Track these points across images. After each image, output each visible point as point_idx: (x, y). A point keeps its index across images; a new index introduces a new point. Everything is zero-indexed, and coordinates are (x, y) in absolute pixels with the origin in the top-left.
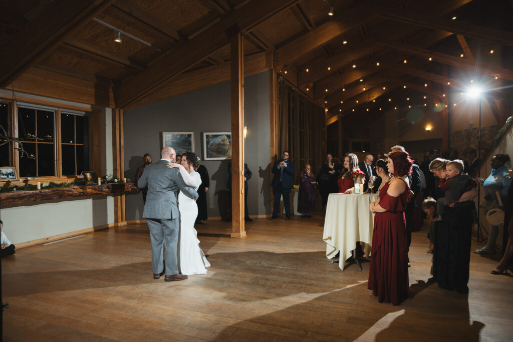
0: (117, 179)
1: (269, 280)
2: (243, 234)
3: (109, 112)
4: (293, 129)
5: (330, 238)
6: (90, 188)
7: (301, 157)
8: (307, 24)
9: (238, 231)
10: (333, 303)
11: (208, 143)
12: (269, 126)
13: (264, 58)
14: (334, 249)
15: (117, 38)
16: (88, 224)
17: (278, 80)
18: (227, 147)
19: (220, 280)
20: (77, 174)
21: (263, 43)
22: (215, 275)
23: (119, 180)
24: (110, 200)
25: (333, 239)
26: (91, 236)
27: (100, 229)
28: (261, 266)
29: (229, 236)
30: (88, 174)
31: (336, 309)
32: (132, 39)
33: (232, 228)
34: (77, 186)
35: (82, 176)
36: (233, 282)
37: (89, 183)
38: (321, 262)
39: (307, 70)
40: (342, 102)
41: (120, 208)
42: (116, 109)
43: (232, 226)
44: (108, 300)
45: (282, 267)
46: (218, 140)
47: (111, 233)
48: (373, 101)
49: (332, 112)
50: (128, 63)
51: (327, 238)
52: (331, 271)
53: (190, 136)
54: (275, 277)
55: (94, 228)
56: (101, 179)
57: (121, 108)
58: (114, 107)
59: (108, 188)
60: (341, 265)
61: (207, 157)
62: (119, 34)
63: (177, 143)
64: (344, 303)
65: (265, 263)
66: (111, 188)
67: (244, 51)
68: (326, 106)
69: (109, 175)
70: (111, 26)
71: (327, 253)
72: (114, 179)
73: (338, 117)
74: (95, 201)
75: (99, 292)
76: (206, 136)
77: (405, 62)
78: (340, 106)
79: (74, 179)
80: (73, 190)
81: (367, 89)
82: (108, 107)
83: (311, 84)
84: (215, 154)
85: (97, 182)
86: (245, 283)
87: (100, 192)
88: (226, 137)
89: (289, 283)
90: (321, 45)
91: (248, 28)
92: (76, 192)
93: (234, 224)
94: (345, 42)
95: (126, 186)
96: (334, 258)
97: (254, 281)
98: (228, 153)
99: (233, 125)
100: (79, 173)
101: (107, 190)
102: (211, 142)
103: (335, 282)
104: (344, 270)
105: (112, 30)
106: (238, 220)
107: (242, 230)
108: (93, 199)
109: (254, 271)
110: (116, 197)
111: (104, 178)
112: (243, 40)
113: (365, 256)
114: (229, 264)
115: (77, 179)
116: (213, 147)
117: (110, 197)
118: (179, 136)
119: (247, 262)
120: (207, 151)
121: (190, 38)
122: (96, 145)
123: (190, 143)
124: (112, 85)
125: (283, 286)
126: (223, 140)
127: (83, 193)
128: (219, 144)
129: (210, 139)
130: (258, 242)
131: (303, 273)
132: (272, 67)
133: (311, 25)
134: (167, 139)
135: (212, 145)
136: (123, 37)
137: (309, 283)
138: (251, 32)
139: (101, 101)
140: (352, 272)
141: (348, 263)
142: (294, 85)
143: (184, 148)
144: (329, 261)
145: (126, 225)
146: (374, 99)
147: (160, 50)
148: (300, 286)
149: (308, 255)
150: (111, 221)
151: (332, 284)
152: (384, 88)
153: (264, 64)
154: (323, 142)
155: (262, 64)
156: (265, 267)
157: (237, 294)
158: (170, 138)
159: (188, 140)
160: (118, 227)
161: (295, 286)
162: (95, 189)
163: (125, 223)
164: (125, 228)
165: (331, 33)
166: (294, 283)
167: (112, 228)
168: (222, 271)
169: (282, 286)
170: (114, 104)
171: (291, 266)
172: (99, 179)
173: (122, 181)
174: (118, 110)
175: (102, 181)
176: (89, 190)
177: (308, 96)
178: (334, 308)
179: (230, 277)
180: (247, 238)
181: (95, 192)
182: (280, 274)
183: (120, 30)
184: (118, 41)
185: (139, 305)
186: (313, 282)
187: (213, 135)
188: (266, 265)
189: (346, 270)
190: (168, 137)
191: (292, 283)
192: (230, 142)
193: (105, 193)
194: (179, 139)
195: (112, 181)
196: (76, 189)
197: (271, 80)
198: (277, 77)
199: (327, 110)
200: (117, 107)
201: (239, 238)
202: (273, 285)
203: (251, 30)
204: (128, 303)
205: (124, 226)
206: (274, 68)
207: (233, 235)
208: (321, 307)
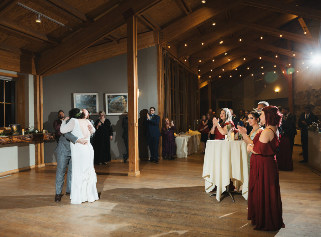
0: (37, 130)
1: (161, 211)
2: (137, 173)
3: (31, 78)
4: (174, 91)
5: (209, 176)
6: (16, 138)
7: (180, 113)
8: (185, 10)
9: (133, 171)
10: (214, 230)
11: (109, 101)
12: (157, 88)
13: (152, 36)
14: (211, 184)
15: (37, 19)
16: (14, 166)
17: (163, 53)
18: (124, 105)
19: (120, 211)
20: (6, 127)
21: (151, 24)
22: (116, 207)
23: (39, 131)
24: (32, 147)
25: (210, 176)
26: (16, 176)
27: (24, 170)
28: (153, 199)
29: (126, 175)
30: (14, 126)
31: (217, 235)
32: (49, 20)
33: (128, 168)
34: (5, 136)
35: (9, 128)
36: (131, 213)
37: (15, 133)
38: (202, 196)
39: (186, 45)
40: (211, 70)
41: (40, 153)
42: (37, 75)
43: (129, 167)
44: (28, 230)
45: (170, 199)
46: (117, 100)
47: (32, 173)
48: (235, 69)
49: (204, 79)
50: (46, 39)
51: (206, 175)
52: (210, 203)
53: (95, 96)
54: (165, 208)
55: (19, 169)
56: (25, 130)
57: (41, 75)
58: (36, 74)
59: (30, 137)
60: (218, 198)
61: (109, 113)
62: (39, 16)
63: (85, 102)
64: (223, 230)
65: (156, 197)
66: (33, 137)
67: (137, 31)
68: (199, 73)
69: (31, 127)
70: (33, 10)
71: (206, 188)
72: (35, 130)
73: (208, 82)
74: (20, 147)
75: (21, 223)
76: (108, 96)
77: (262, 38)
78: (210, 73)
79: (3, 130)
80: (2, 139)
81: (232, 60)
82: (31, 73)
83: (188, 57)
84: (114, 110)
85: (21, 133)
86: (141, 214)
87: (24, 141)
88: (123, 97)
89: (177, 213)
90: (195, 27)
91: (140, 11)
92: (4, 141)
93: (130, 165)
94: (214, 24)
95: (44, 136)
96: (211, 192)
97: (148, 211)
98: (125, 109)
99: (129, 87)
100: (7, 126)
101: (29, 139)
102: (112, 101)
103: (214, 212)
104: (220, 202)
105: (34, 13)
106: (133, 162)
107: (137, 170)
108: (18, 147)
109: (148, 203)
110: (36, 145)
111: (27, 129)
112: (136, 21)
113: (235, 190)
114: (127, 198)
115: (5, 130)
116: (112, 105)
117: (32, 144)
118: (86, 97)
119: (142, 196)
120: (108, 108)
121: (95, 20)
122: (21, 104)
123: (95, 102)
124: (34, 57)
125: (173, 216)
126: (121, 100)
127: (10, 141)
128: (118, 103)
129: (111, 99)
130: (150, 180)
131: (188, 205)
132: (159, 43)
133: (188, 11)
134: (77, 99)
135: (112, 103)
136: (42, 18)
137: (193, 213)
138: (142, 15)
139: (25, 69)
140: (227, 203)
141: (223, 196)
142: (174, 57)
143: (90, 106)
144: (207, 194)
145: (44, 167)
146: (236, 68)
147: (72, 30)
148: (186, 215)
149: (190, 189)
150: (32, 164)
151: (212, 214)
152: (245, 59)
153: (152, 40)
154: (197, 101)
155: (151, 41)
156: (157, 200)
157: (135, 223)
158: (80, 98)
159: (93, 99)
160: (38, 168)
161: (181, 216)
162: (20, 139)
163: (43, 165)
164: (44, 169)
165: (204, 16)
166: (181, 213)
167: (33, 169)
168: (122, 204)
169: (171, 216)
170: (36, 73)
171: (178, 199)
172: (23, 130)
173: (41, 132)
174: (38, 76)
175: (26, 132)
176: (15, 139)
177: (185, 66)
178: (216, 234)
179: (128, 208)
180: (141, 176)
181: (19, 140)
182: (169, 206)
183: (40, 13)
184: (38, 21)
185: (54, 234)
186: (197, 212)
187: (113, 96)
188: (157, 199)
189: (222, 201)
190: (78, 97)
191: (179, 213)
192: (126, 101)
193: (28, 141)
194: (86, 99)
195: (33, 132)
196: (5, 139)
197: (158, 53)
198: (162, 51)
199: (199, 77)
200: (37, 74)
201: (134, 176)
202: (164, 215)
203: (142, 14)
204: (44, 232)
205: (42, 167)
206: (160, 43)
207: (129, 174)
208: (204, 233)
